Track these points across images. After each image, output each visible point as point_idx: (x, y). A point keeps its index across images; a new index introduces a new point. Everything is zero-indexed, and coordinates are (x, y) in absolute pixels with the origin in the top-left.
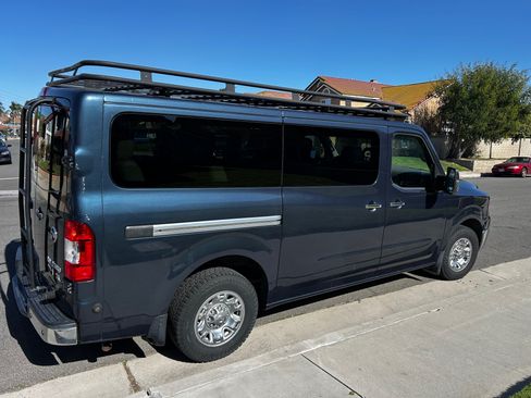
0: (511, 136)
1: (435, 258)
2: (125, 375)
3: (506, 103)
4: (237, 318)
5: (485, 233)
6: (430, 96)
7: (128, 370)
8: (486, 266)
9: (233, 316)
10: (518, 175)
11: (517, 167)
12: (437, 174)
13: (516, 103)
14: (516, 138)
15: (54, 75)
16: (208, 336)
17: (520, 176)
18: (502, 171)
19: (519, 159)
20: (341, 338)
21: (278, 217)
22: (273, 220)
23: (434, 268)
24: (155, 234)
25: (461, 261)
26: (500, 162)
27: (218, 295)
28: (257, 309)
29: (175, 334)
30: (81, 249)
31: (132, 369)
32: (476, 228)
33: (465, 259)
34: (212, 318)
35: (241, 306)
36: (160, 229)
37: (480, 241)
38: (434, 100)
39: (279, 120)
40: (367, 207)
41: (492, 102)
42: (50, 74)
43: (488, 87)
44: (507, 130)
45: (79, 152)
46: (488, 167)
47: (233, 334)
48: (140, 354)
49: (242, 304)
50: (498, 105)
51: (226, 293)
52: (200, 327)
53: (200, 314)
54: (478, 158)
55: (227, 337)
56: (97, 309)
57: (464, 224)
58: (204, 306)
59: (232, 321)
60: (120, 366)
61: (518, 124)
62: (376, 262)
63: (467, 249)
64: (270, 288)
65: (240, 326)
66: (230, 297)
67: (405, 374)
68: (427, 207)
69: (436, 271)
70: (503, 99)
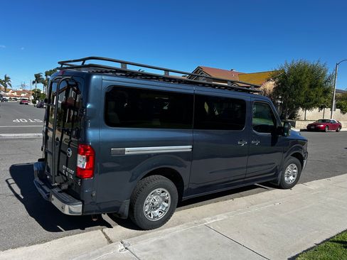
0: (318, 106)
1: (276, 175)
2: (104, 236)
3: (315, 86)
4: (166, 205)
5: (305, 161)
6: (268, 80)
7: (104, 233)
8: (306, 182)
9: (164, 203)
10: (323, 130)
11: (322, 126)
12: (278, 125)
13: (321, 86)
14: (321, 108)
15: (62, 63)
16: (150, 215)
17: (324, 131)
18: (313, 128)
19: (324, 121)
20: (225, 217)
21: (190, 147)
22: (188, 148)
23: (276, 181)
24: (126, 153)
25: (291, 178)
26: (312, 122)
27: (157, 190)
28: (177, 200)
29: (133, 212)
30: (88, 160)
31: (107, 233)
32: (300, 158)
33: (294, 176)
34: (153, 204)
35: (169, 198)
36: (129, 151)
37: (302, 166)
38: (271, 83)
39: (192, 92)
40: (239, 143)
41: (307, 85)
42: (59, 63)
43: (305, 76)
44: (316, 102)
45: (88, 106)
46: (304, 125)
47: (164, 214)
48: (109, 226)
49: (169, 197)
50: (311, 86)
51: (161, 189)
52: (146, 208)
53: (147, 201)
54: (298, 119)
55: (161, 216)
56: (94, 195)
57: (293, 155)
58: (149, 197)
59: (164, 206)
60: (100, 231)
61: (323, 99)
62: (243, 176)
63: (295, 171)
64: (185, 188)
65: (168, 209)
66: (163, 192)
67: (264, 234)
68: (272, 145)
69: (277, 183)
70: (314, 83)
